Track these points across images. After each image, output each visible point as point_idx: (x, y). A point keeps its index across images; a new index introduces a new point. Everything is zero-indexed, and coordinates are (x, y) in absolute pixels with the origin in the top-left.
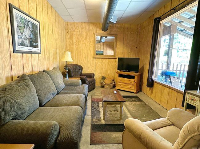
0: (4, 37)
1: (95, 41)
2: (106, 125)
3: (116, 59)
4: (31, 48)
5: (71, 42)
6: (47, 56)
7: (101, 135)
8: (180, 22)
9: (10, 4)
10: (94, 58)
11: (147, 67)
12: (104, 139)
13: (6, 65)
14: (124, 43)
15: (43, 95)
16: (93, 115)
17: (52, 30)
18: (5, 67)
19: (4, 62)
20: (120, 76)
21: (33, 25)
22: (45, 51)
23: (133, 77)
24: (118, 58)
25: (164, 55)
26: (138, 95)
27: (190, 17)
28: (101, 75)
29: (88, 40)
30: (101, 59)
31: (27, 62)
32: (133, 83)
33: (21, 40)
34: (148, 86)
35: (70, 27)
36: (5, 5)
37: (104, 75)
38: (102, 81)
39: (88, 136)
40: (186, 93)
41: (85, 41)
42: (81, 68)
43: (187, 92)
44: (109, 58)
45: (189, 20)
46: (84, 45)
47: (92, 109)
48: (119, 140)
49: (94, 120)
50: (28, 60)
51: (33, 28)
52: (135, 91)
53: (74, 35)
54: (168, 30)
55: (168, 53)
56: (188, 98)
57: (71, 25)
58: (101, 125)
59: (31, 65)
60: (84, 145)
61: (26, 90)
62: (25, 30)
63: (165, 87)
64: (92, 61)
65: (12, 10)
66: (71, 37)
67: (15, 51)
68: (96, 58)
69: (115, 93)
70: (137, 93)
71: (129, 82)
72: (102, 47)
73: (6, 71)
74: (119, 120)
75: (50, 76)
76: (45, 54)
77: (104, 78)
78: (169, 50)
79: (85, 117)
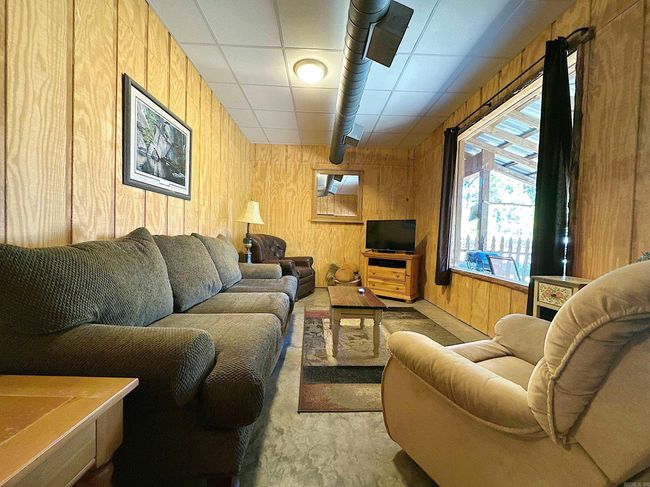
0: (104, 144)
1: (316, 191)
2: (338, 367)
3: (362, 224)
4: (168, 182)
5: (263, 188)
6: (203, 209)
7: (326, 391)
8: (500, 146)
9: (124, 77)
10: (312, 222)
11: (433, 241)
12: (333, 399)
13: (102, 208)
14: (378, 189)
15: (186, 285)
16: (307, 345)
17: (218, 155)
18: (98, 211)
19: (97, 199)
20: (373, 262)
21: (177, 133)
22: (201, 196)
23: (401, 264)
24: (365, 223)
25: (472, 219)
26: (415, 306)
27: (521, 132)
28: (327, 262)
29: (300, 183)
30: (327, 225)
31: (155, 213)
32: (402, 277)
33: (144, 159)
34: (438, 282)
35: (261, 154)
36: (113, 75)
37: (334, 262)
38: (330, 275)
39: (293, 391)
40: (536, 283)
41: (292, 186)
42: (282, 245)
43: (538, 279)
44: (346, 224)
45: (521, 139)
46: (291, 194)
47: (305, 334)
48: (373, 403)
49: (310, 357)
50: (156, 209)
51: (175, 139)
52: (408, 298)
53: (268, 173)
54: (476, 163)
55: (478, 214)
56: (541, 294)
57: (263, 149)
58: (328, 368)
59: (164, 220)
60: (281, 414)
61: (141, 260)
62: (156, 138)
63: (478, 282)
64: (309, 230)
65: (129, 88)
66: (263, 177)
67: (126, 180)
68: (316, 222)
69: (361, 293)
70: (414, 301)
71: (394, 277)
72: (331, 205)
73: (99, 222)
74: (373, 357)
75: (208, 249)
76: (201, 203)
77: (334, 268)
78: (480, 207)
79: (289, 349)
